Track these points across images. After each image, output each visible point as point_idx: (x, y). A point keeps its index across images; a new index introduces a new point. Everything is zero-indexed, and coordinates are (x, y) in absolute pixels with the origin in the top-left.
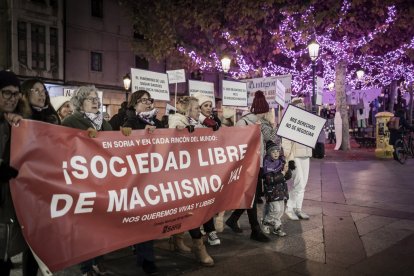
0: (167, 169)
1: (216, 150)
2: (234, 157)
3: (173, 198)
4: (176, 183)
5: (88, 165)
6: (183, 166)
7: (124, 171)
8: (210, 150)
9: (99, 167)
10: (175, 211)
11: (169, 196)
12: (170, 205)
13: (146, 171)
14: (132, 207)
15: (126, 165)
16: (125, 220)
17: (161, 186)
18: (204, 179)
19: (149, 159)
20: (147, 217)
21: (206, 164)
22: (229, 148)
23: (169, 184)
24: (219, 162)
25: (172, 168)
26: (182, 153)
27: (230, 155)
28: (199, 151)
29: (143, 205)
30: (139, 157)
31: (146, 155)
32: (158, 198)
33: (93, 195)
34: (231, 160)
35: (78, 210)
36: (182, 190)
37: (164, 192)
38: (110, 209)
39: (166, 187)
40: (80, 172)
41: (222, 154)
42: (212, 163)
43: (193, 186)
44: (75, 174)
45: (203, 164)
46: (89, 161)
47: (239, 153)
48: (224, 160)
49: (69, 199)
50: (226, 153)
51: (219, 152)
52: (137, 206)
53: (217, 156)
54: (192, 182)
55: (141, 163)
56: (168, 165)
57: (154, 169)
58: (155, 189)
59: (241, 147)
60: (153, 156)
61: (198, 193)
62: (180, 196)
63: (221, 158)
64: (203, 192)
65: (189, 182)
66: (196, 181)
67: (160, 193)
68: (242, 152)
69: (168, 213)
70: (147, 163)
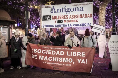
0: (57, 54)
1: (73, 52)
3: (56, 61)
4: (58, 58)
5: (37, 50)
6: (61, 54)
7: (45, 53)
8: (71, 52)
9: (39, 51)
10: (56, 64)
11: (54, 60)
12: (54, 62)
13: (51, 54)
14: (44, 60)
15: (46, 52)
16: (43, 62)
18: (67, 59)
19: (52, 52)
20: (48, 63)
21: (69, 55)
22: (78, 53)
24: (73, 55)
26: (61, 52)
28: (68, 52)
29: (47, 60)
30: (49, 51)
31: (51, 51)
32: (51, 60)
33: (36, 56)
34: (78, 56)
37: (54, 59)
38: (40, 59)
39: (55, 58)
40: (35, 51)
41: (75, 54)
42: (71, 55)
45: (67, 55)
47: (81, 54)
51: (74, 53)
53: (73, 54)
55: (49, 52)
57: (53, 54)
58: (52, 58)
59: (82, 53)
60: (53, 51)
61: (64, 61)
62: (58, 61)
63: (74, 55)
64: (65, 62)
65: (62, 58)
66: (64, 59)
67: (52, 59)
68: (82, 54)
69: (54, 64)
70: (51, 52)
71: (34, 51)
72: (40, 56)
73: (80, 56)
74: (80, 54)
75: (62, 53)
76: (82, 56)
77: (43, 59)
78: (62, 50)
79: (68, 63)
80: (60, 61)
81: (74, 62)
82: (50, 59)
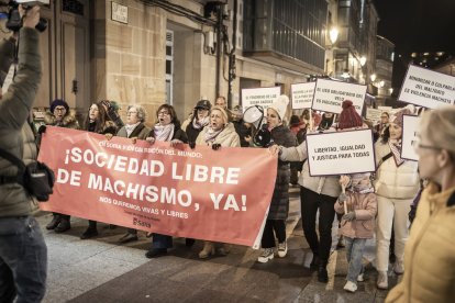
0: (141, 173)
1: (197, 167)
2: (217, 179)
3: (135, 197)
4: (143, 187)
5: (82, 154)
6: (153, 173)
7: (103, 164)
8: (189, 167)
9: (89, 157)
11: (132, 194)
13: (123, 170)
16: (101, 199)
17: (130, 185)
18: (173, 191)
19: (128, 162)
21: (181, 178)
22: (214, 169)
23: (137, 186)
24: (196, 179)
25: (145, 173)
26: (154, 163)
27: (214, 175)
28: (175, 165)
29: (111, 191)
30: (119, 158)
31: (126, 158)
32: (122, 192)
34: (212, 180)
35: (72, 183)
36: (145, 193)
37: (130, 190)
38: (90, 186)
39: (133, 187)
40: (76, 158)
41: (205, 174)
42: (188, 178)
43: (159, 193)
44: (73, 159)
45: (174, 176)
46: (83, 152)
47: (225, 176)
48: (204, 179)
50: (209, 173)
51: (201, 170)
52: (109, 191)
53: (197, 173)
54: (160, 190)
55: (118, 163)
56: (143, 170)
57: (130, 171)
58: (124, 185)
59: (231, 170)
60: (132, 160)
61: (162, 201)
62: (141, 198)
63: (201, 176)
64: (169, 201)
65: (156, 189)
66: (164, 190)
67: (125, 189)
68: (230, 175)
69: (132, 206)
70: (124, 164)
71: (71, 155)
72: (92, 176)
73: (221, 181)
74: (221, 176)
75: (157, 169)
76: (228, 181)
77: (101, 188)
79: (178, 208)
80: (148, 198)
81: (197, 206)
82: (120, 188)
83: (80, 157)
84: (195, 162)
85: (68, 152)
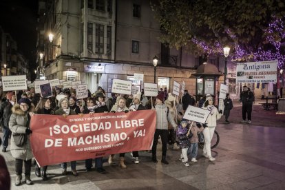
0: (99, 130)
1: (126, 121)
2: (135, 125)
4: (101, 136)
5: (60, 129)
6: (106, 128)
7: (77, 131)
8: (122, 122)
9: (65, 129)
10: (100, 147)
11: (96, 141)
12: (97, 144)
13: (89, 130)
14: (79, 144)
15: (79, 128)
16: (77, 150)
17: (94, 137)
18: (117, 134)
19: (90, 126)
20: (86, 149)
21: (119, 127)
22: (133, 121)
23: (98, 136)
24: (126, 127)
25: (101, 129)
26: (106, 123)
27: (133, 124)
28: (116, 122)
29: (83, 144)
30: (85, 125)
31: (89, 124)
32: (91, 142)
33: (61, 140)
34: (133, 126)
35: (56, 145)
36: (104, 138)
37: (94, 139)
38: (69, 145)
39: (96, 137)
40: (57, 131)
41: (129, 124)
42: (123, 127)
43: (110, 137)
44: (55, 132)
45: (117, 127)
46: (61, 126)
47: (138, 123)
48: (129, 126)
49: (52, 141)
50: (131, 123)
52: (81, 144)
53: (126, 124)
54: (110, 135)
55: (85, 128)
57: (93, 130)
58: (91, 137)
59: (140, 120)
60: (92, 124)
61: (112, 140)
62: (102, 141)
64: (115, 140)
65: (108, 135)
66: (112, 135)
67: (92, 139)
68: (140, 123)
69: (96, 148)
71: (53, 130)
72: (70, 139)
73: (137, 125)
74: (136, 123)
75: (108, 126)
76: (140, 125)
77: (75, 144)
78: (107, 120)
79: (120, 141)
80: (105, 140)
81: (128, 138)
82: (89, 140)
83: (59, 130)
84: (124, 120)
85: (51, 128)
